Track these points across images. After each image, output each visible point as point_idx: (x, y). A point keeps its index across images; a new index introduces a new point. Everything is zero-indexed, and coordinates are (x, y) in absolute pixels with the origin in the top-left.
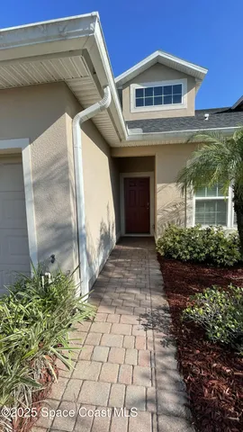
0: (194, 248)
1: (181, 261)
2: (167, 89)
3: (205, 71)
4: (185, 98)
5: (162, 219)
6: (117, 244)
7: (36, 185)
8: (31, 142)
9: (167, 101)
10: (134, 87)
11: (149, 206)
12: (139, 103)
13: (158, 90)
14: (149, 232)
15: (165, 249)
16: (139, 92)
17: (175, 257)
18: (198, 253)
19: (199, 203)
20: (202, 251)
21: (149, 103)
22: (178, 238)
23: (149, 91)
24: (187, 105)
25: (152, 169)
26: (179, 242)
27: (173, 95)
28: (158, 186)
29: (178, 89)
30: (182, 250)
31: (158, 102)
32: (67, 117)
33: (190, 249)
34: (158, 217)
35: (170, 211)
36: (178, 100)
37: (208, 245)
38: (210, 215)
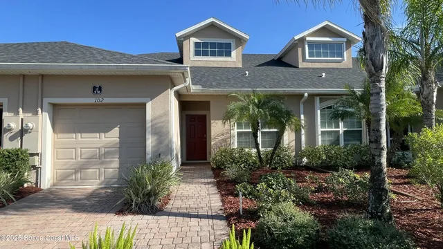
0: (234, 160)
2: (220, 45)
3: (247, 37)
4: (234, 53)
5: (214, 144)
6: (181, 165)
9: (220, 54)
10: (193, 40)
11: (206, 138)
12: (197, 53)
13: (213, 45)
14: (206, 160)
15: (216, 163)
16: (197, 45)
19: (239, 134)
21: (205, 54)
22: (223, 154)
23: (205, 45)
24: (235, 59)
25: (209, 109)
26: (224, 156)
27: (225, 50)
28: (212, 122)
29: (228, 46)
30: (226, 161)
31: (213, 54)
32: (169, 90)
33: (231, 160)
34: (212, 143)
35: (220, 138)
36: (229, 54)
37: (241, 158)
38: (246, 142)
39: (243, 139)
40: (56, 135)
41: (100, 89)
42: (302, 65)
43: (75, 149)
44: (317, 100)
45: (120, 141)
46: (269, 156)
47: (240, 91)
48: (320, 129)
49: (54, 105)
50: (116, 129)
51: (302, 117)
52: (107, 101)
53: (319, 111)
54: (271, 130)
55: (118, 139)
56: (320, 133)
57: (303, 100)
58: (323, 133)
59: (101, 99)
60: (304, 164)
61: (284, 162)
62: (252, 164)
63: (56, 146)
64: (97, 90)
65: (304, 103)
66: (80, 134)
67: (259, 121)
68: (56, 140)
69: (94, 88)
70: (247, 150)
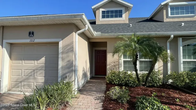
0: (120, 79)
1: (115, 85)
2: (116, 11)
3: (132, 6)
4: (124, 15)
6: (90, 79)
7: (63, 53)
8: (62, 40)
9: (116, 16)
10: (101, 10)
11: (106, 63)
12: (103, 17)
13: (112, 12)
15: (109, 80)
16: (103, 12)
17: (113, 83)
18: (122, 81)
19: (125, 62)
20: (123, 80)
21: (108, 17)
22: (113, 75)
23: (108, 12)
24: (124, 18)
26: (114, 76)
27: (119, 14)
29: (121, 12)
30: (115, 80)
31: (112, 17)
32: (74, 33)
33: (118, 79)
34: (108, 67)
35: (112, 64)
36: (121, 16)
37: (125, 78)
38: (129, 67)
39: (127, 65)
40: (12, 61)
41: (33, 33)
42: (166, 20)
43: (21, 70)
44: (180, 40)
45: (45, 66)
46: (145, 78)
47: (125, 35)
48: (182, 60)
49: (11, 44)
50: (43, 58)
51: (169, 51)
52: (37, 41)
53: (181, 48)
54: (146, 60)
55: (44, 65)
56: (182, 62)
57: (169, 40)
58: (184, 62)
59: (33, 40)
60: (170, 83)
61: (156, 83)
62: (132, 83)
63: (12, 68)
64: (31, 34)
65: (170, 42)
66: (24, 61)
67: (138, 54)
68: (12, 64)
69: (30, 33)
70: (129, 73)
